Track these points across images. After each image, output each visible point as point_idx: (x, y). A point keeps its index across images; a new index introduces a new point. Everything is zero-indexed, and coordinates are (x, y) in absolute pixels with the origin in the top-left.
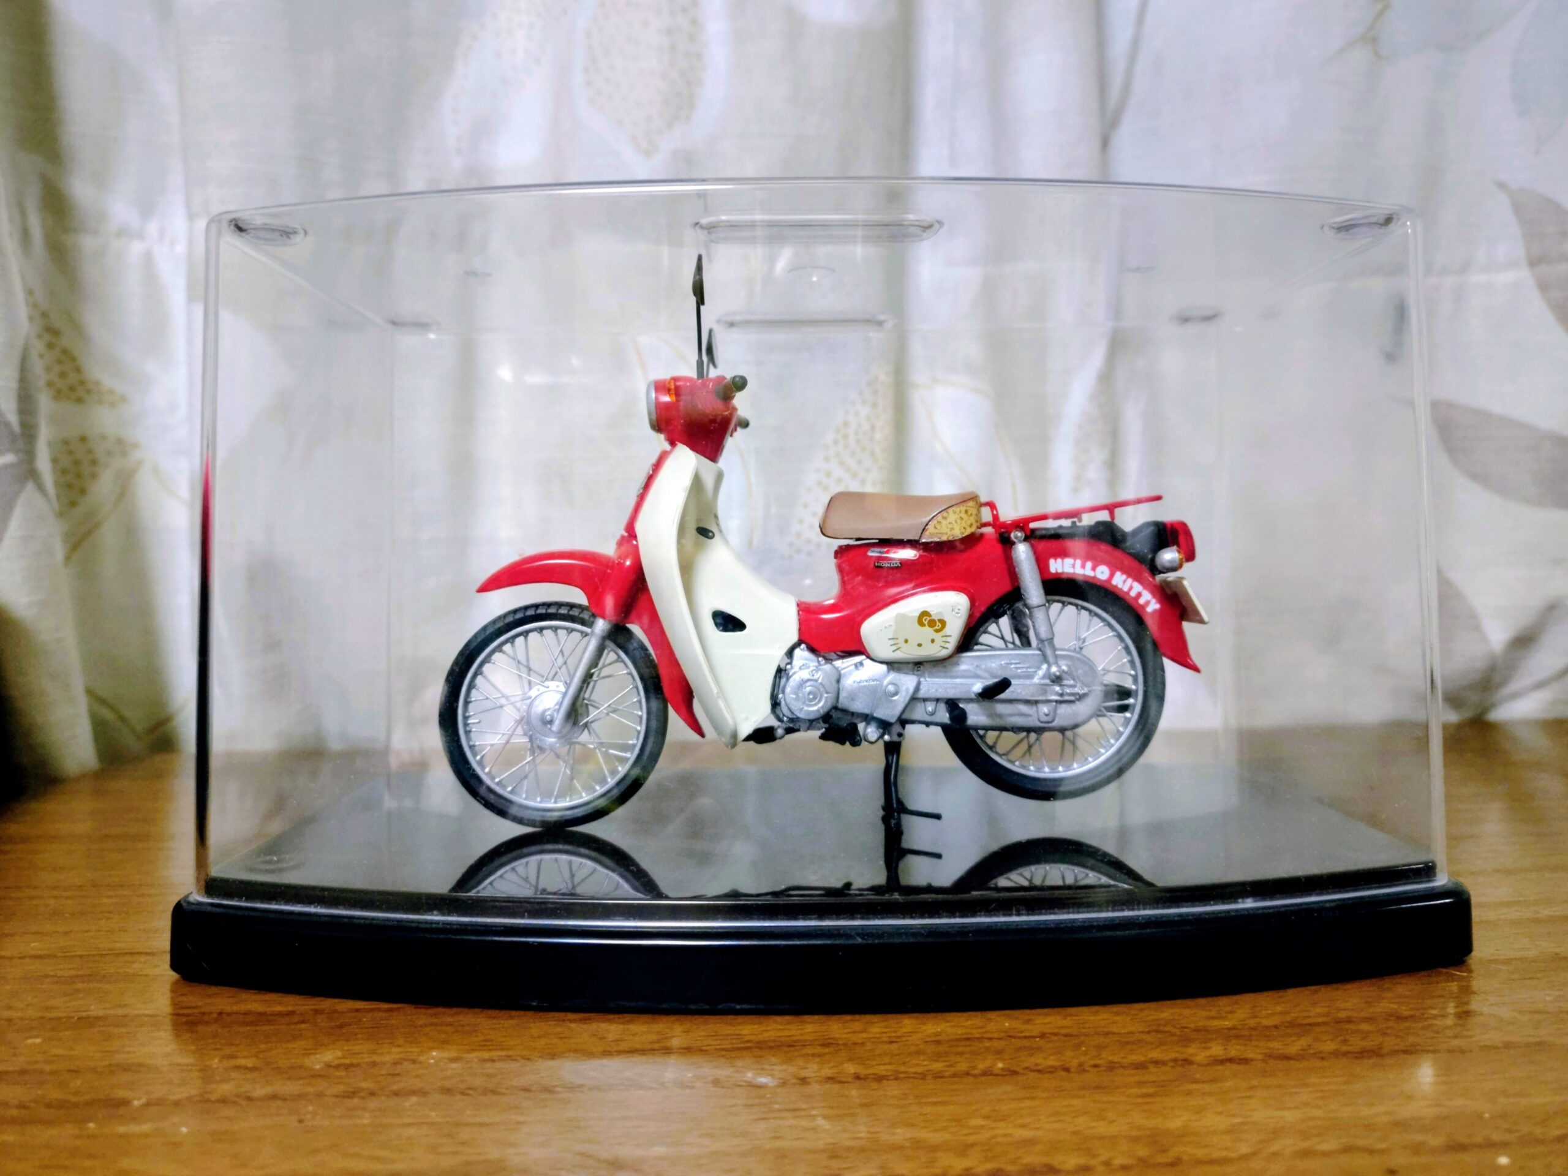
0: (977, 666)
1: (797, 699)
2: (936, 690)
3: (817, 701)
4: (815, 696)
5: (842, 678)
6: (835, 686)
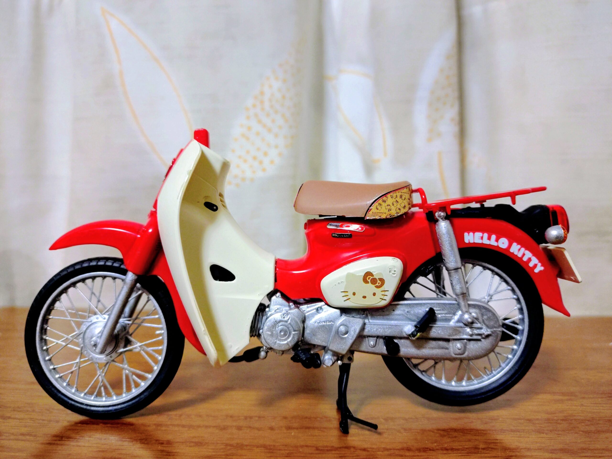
0: (408, 312)
1: (272, 335)
2: (377, 329)
3: (287, 336)
4: (286, 333)
5: (306, 319)
6: (301, 325)
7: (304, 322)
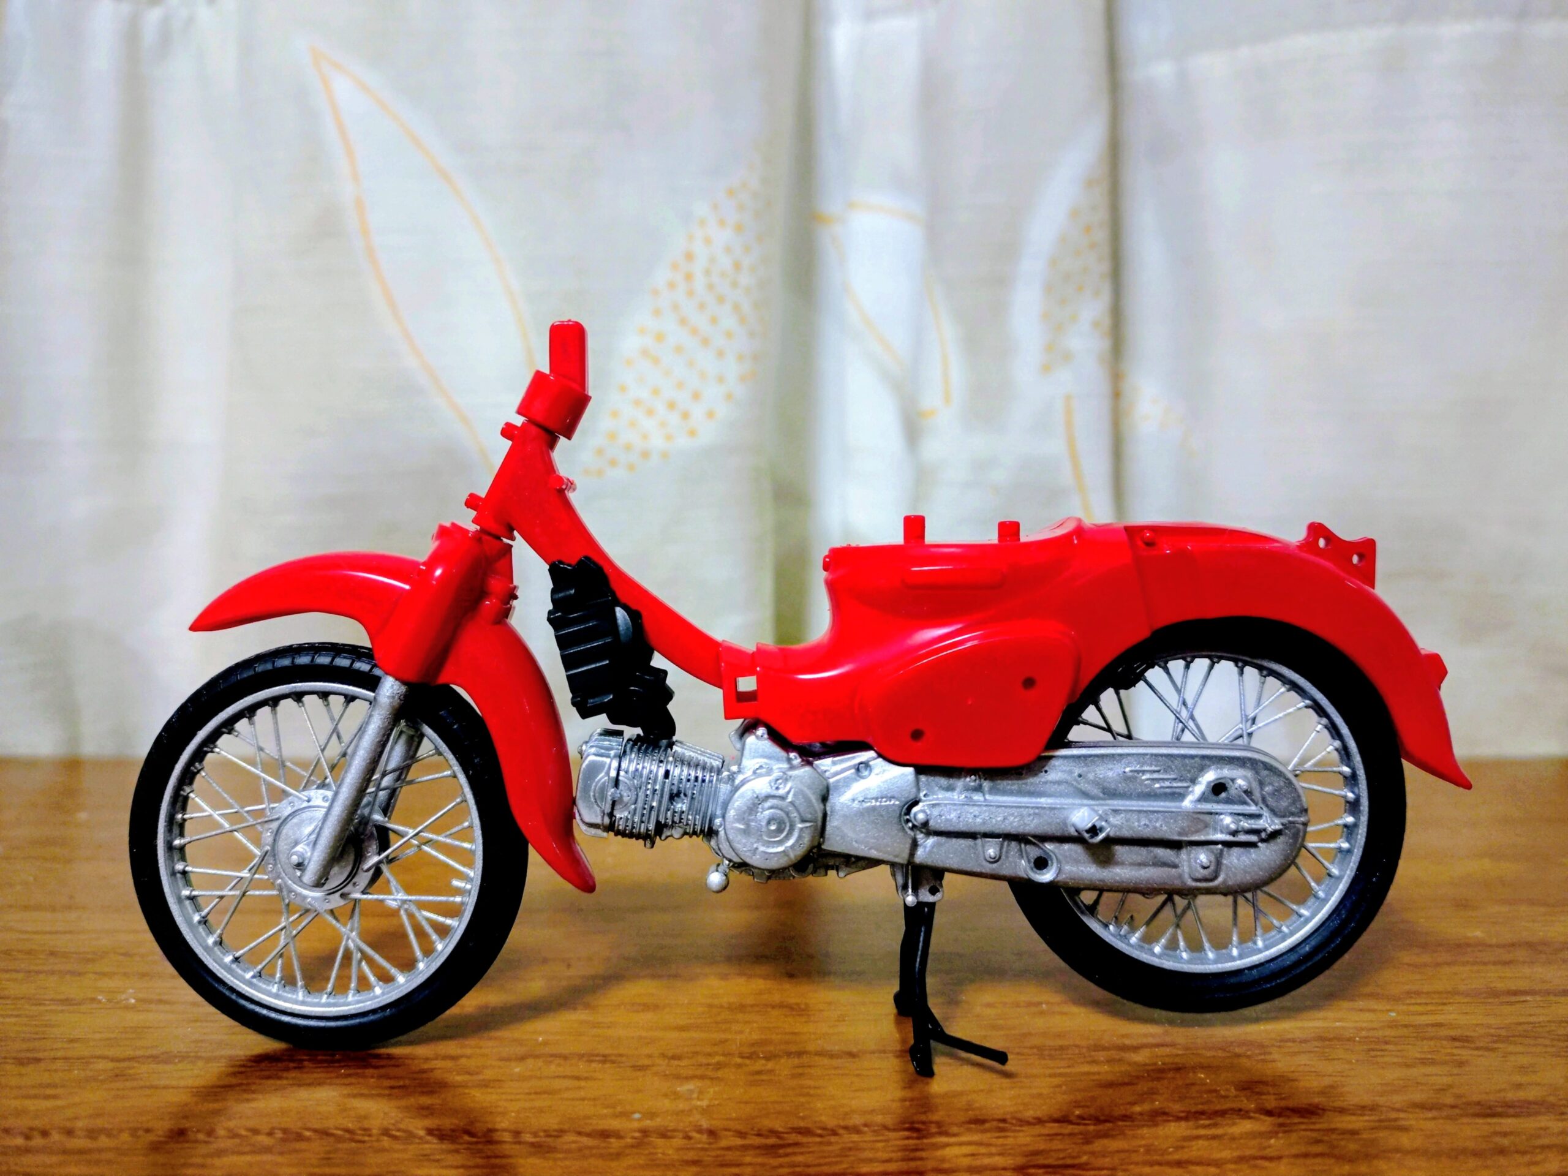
1: (746, 832)
2: (1005, 819)
3: (785, 833)
4: (782, 825)
5: (831, 792)
6: (819, 807)
7: (825, 799)
